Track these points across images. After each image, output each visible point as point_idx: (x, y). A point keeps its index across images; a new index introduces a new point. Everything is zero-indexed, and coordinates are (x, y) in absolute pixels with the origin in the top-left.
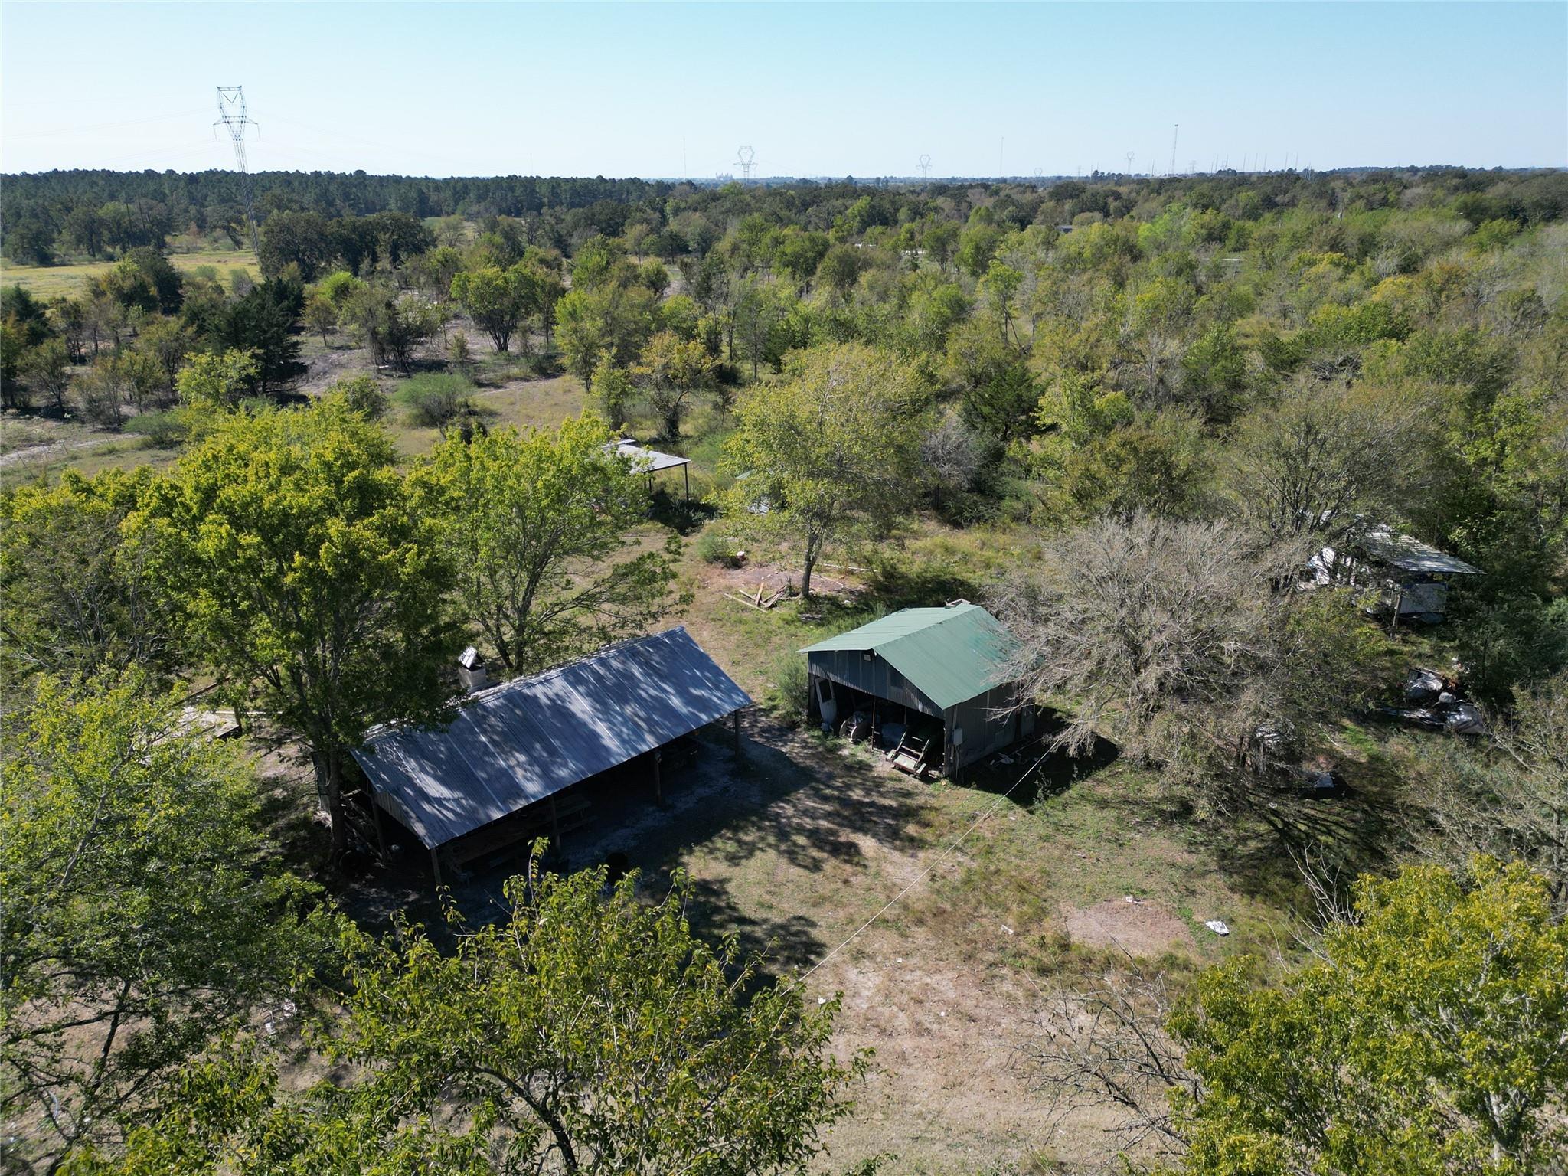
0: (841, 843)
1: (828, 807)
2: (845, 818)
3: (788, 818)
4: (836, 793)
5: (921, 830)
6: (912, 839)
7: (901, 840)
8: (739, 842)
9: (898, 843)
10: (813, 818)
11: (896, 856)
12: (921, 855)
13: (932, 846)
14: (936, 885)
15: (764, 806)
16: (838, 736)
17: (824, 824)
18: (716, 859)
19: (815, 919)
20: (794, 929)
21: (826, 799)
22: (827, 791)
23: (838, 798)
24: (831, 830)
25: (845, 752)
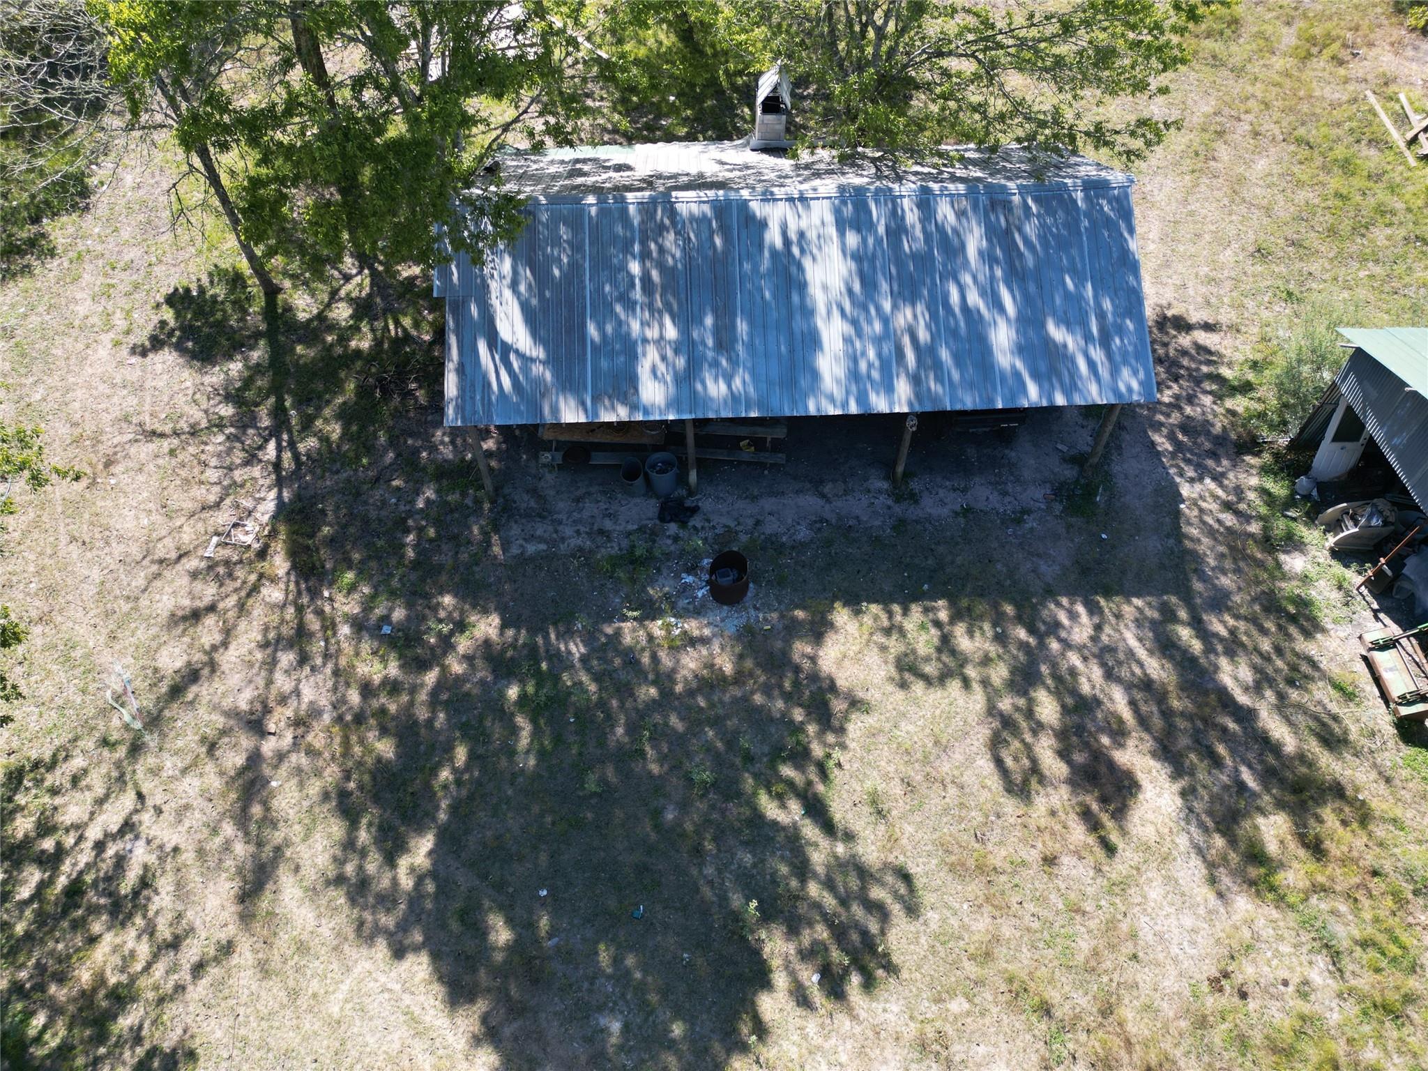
0: (1111, 765)
1: (1156, 668)
2: (1167, 714)
3: (1067, 645)
4: (1197, 646)
5: (1293, 845)
6: (1256, 855)
7: (1232, 841)
8: (946, 643)
9: (1219, 842)
10: (1109, 675)
11: (1191, 871)
12: (1243, 904)
13: (1281, 900)
14: (1211, 1002)
15: (1050, 593)
16: (1311, 517)
17: (1119, 701)
18: (883, 649)
19: (928, 898)
20: (877, 893)
21: (1166, 646)
22: (1185, 633)
23: (1193, 660)
24: (1121, 721)
25: (1295, 563)
